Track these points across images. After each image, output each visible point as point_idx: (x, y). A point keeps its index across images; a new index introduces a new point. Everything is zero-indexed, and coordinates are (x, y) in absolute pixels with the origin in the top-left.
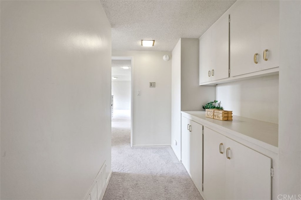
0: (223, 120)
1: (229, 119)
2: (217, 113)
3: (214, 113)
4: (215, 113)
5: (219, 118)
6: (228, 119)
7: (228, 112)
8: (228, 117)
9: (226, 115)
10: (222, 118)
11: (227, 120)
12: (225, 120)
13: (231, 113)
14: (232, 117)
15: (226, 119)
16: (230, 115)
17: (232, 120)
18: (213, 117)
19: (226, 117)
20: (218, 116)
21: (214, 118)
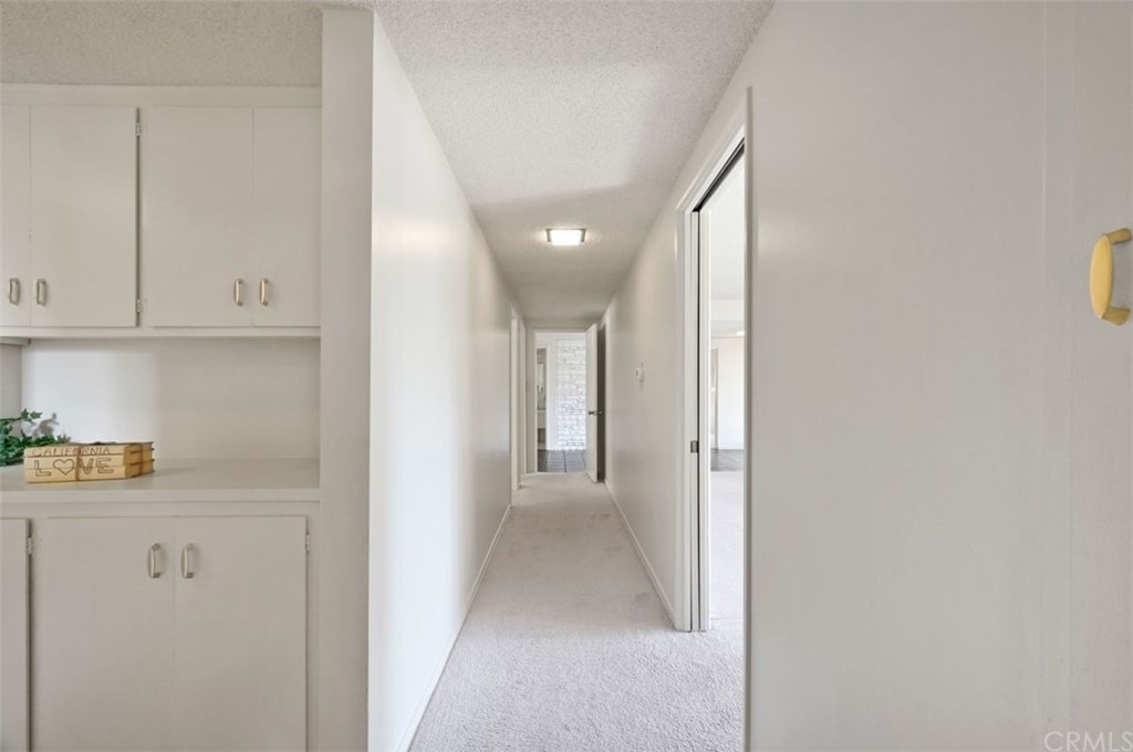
0: (126, 478)
1: (146, 468)
2: (95, 457)
3: (79, 460)
4: (86, 460)
5: (106, 472)
6: (141, 469)
7: (140, 445)
8: (141, 463)
9: (135, 458)
10: (124, 468)
11: (140, 474)
12: (134, 476)
13: (148, 447)
14: (153, 460)
15: (135, 470)
16: (146, 458)
17: (153, 471)
18: (77, 473)
19: (136, 464)
20: (101, 468)
21: (83, 475)
